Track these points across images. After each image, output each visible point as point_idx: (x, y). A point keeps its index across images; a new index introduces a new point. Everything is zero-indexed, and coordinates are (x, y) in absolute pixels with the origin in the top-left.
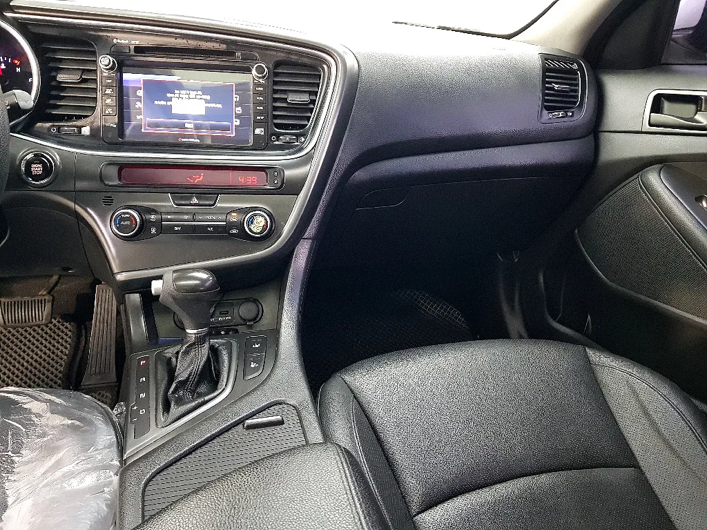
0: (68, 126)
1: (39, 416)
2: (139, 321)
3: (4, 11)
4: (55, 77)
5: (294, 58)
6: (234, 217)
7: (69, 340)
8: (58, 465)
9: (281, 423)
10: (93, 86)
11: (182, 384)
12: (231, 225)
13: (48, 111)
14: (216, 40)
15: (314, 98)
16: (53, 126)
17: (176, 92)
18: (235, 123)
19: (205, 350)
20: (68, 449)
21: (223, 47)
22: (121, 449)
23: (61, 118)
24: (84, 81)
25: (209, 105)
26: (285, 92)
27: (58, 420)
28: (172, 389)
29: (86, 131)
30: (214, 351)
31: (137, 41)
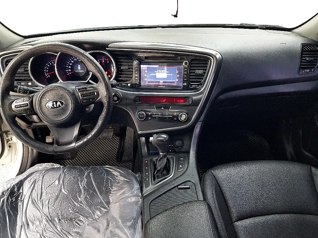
0: (124, 83)
1: (117, 176)
2: (145, 148)
3: (106, 48)
4: (120, 68)
5: (198, 58)
6: (175, 114)
7: (118, 143)
8: (124, 193)
9: (189, 188)
10: (131, 70)
11: (158, 171)
12: (174, 116)
13: (118, 78)
14: (171, 53)
15: (205, 71)
16: (120, 83)
17: (158, 70)
18: (177, 80)
19: (165, 160)
20: (126, 188)
21: (174, 56)
22: (142, 191)
23: (122, 81)
24: (129, 68)
25: (168, 75)
26: (194, 70)
27: (122, 179)
28: (155, 173)
29: (129, 85)
30: (168, 160)
31: (145, 55)
